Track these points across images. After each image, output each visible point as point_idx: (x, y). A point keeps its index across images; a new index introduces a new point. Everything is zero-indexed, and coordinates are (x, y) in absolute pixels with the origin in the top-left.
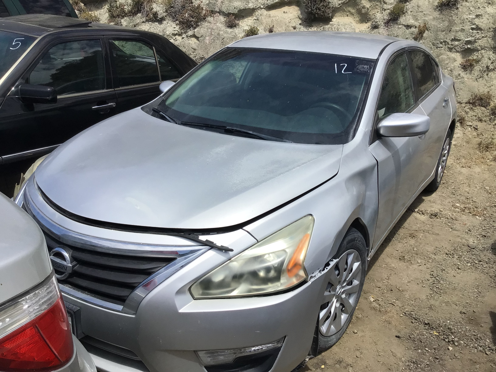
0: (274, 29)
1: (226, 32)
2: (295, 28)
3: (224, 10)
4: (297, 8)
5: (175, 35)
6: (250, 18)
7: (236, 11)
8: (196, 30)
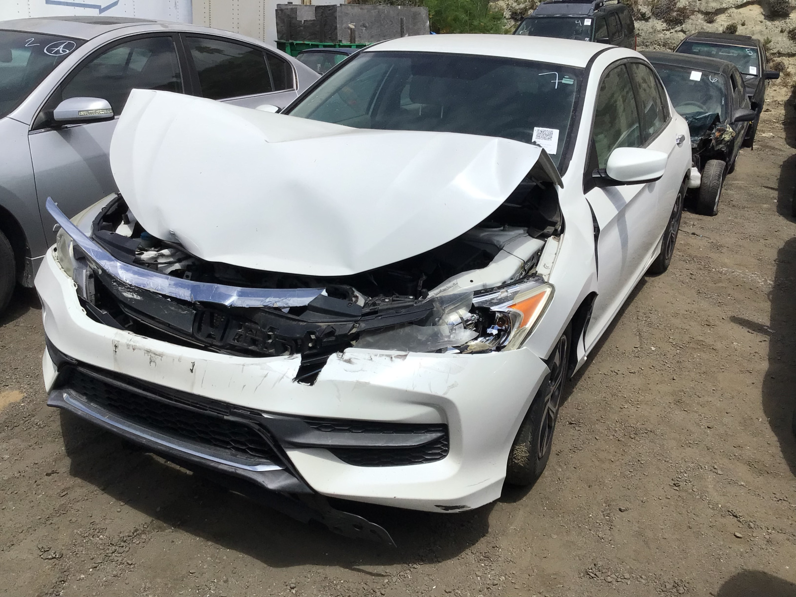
0: (746, 23)
1: (708, 27)
2: (761, 22)
3: (703, 10)
4: (759, 6)
5: (663, 30)
6: (722, 15)
7: (714, 11)
8: (683, 26)
